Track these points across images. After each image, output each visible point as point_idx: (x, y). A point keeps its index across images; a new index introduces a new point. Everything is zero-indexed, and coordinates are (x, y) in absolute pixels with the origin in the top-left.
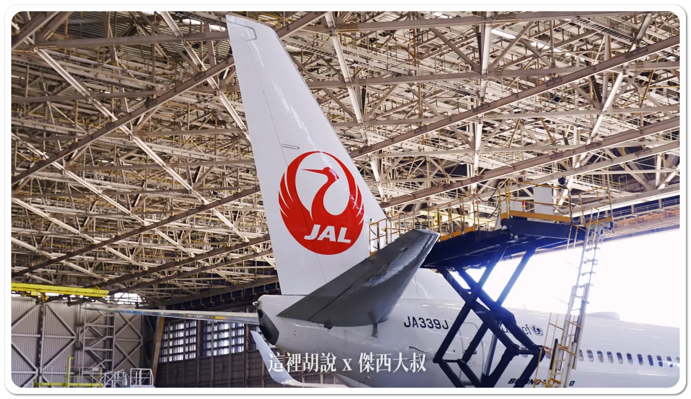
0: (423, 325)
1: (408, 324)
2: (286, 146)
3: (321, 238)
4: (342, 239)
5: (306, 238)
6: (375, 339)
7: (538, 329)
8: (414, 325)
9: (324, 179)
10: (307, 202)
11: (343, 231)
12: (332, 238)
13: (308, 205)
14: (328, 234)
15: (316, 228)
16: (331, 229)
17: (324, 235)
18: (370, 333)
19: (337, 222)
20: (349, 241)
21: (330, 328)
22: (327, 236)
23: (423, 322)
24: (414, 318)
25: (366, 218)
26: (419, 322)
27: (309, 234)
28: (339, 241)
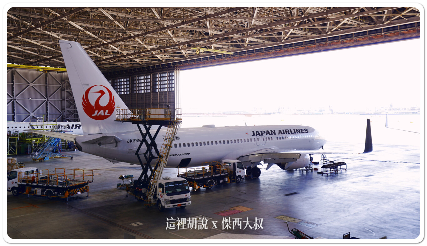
0: (134, 141)
1: (128, 142)
2: (84, 85)
3: (98, 115)
4: (106, 114)
5: (93, 115)
6: (116, 147)
7: (178, 138)
8: (131, 142)
9: (100, 94)
10: (93, 103)
11: (107, 111)
12: (103, 114)
13: (93, 104)
14: (101, 113)
15: (96, 112)
16: (102, 111)
17: (99, 114)
18: (115, 146)
19: (104, 109)
20: (109, 115)
21: (100, 145)
22: (101, 114)
23: (134, 140)
24: (131, 140)
25: (116, 106)
26: (133, 141)
27: (94, 114)
28: (105, 115)
